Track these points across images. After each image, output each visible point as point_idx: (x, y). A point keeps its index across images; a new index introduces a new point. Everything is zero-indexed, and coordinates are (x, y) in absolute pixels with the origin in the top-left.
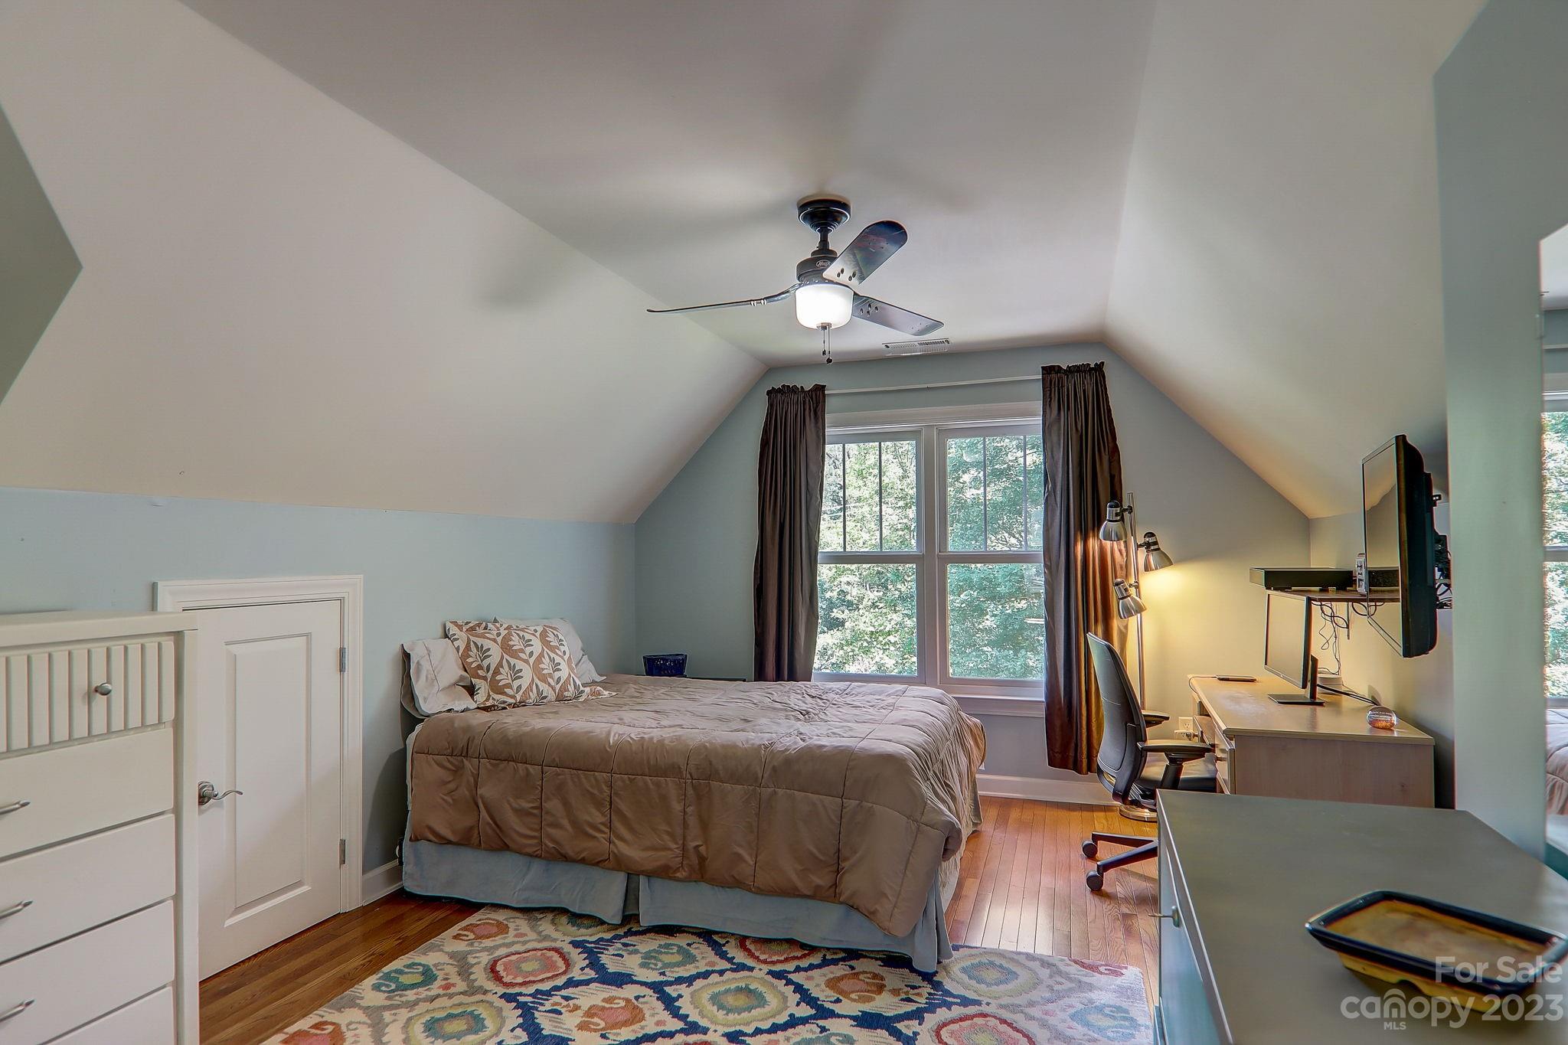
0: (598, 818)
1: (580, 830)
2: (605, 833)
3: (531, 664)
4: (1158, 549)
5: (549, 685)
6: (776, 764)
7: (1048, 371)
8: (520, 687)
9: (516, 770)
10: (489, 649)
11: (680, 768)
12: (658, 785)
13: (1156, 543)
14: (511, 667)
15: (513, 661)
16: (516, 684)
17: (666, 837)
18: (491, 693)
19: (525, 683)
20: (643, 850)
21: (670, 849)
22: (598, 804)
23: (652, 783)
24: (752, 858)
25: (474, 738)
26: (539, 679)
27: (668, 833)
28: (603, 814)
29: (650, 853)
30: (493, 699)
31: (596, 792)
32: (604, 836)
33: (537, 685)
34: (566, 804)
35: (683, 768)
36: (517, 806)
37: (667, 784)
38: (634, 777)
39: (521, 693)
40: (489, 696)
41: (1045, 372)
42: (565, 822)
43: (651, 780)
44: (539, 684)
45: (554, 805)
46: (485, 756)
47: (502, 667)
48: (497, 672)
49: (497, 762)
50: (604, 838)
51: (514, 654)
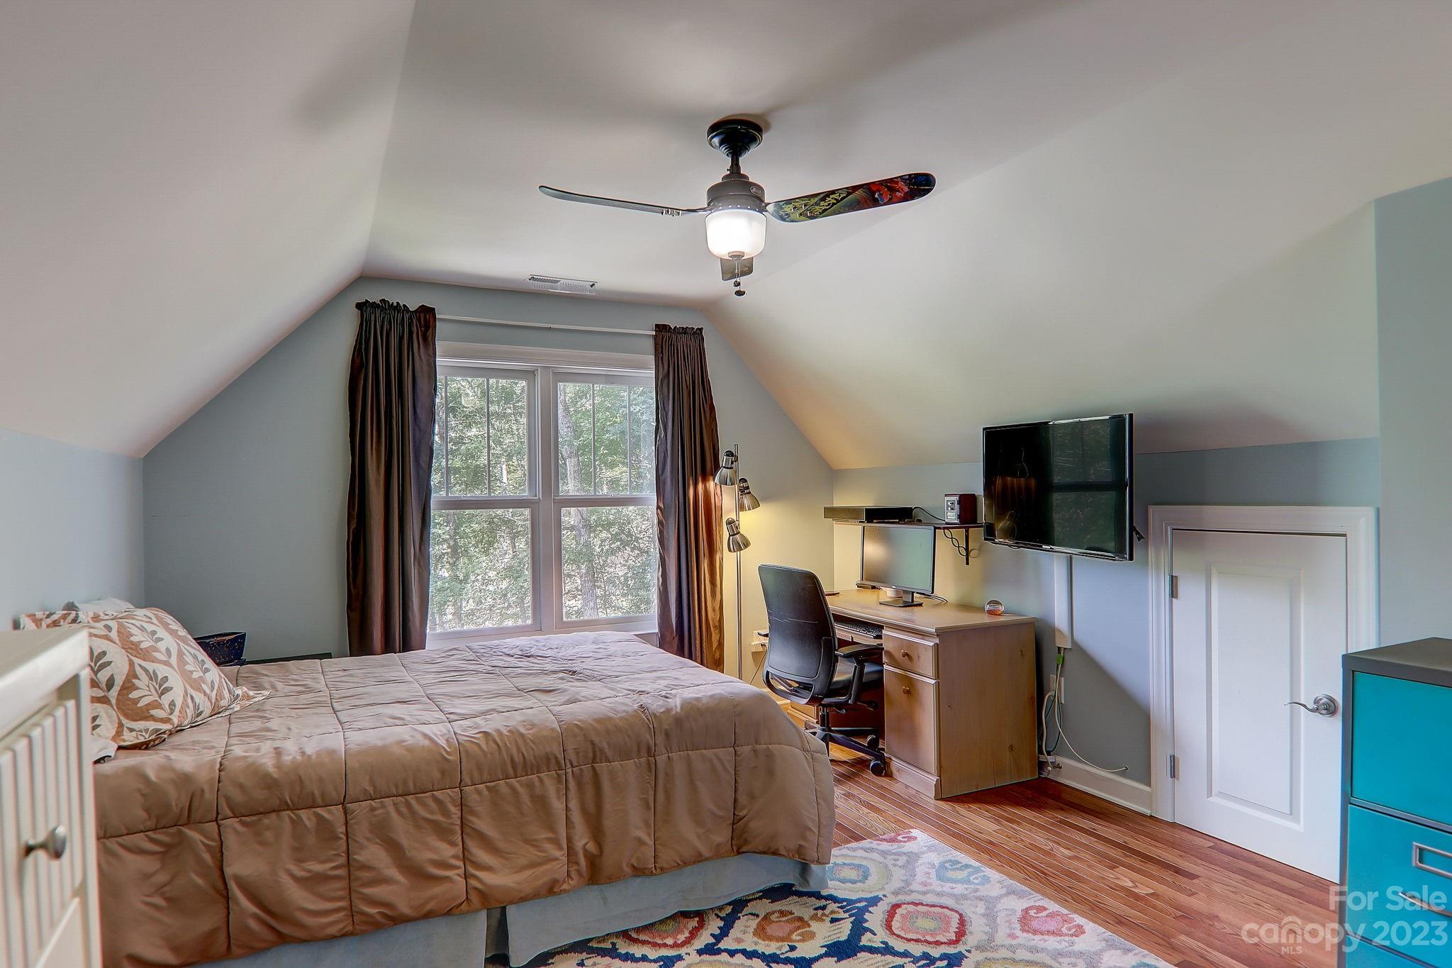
0: (447, 852)
1: (417, 873)
2: (457, 868)
3: (175, 667)
4: (750, 493)
5: (205, 694)
6: (667, 727)
7: (660, 328)
8: (172, 704)
9: (296, 823)
10: (104, 653)
11: (556, 758)
12: (530, 786)
13: (748, 488)
14: (152, 677)
15: (150, 666)
16: (165, 700)
17: (548, 846)
18: (125, 721)
19: (177, 695)
20: (516, 872)
21: (556, 859)
22: (442, 832)
23: (521, 785)
24: (650, 838)
25: (203, 791)
26: (192, 688)
27: (550, 840)
28: (453, 844)
29: (528, 873)
30: (131, 730)
31: (439, 817)
32: (456, 871)
33: (192, 697)
34: (393, 847)
35: (561, 757)
36: (303, 874)
37: (541, 780)
38: (493, 784)
39: (177, 712)
40: (121, 725)
41: (657, 329)
42: (393, 873)
43: (517, 782)
44: (194, 696)
45: (373, 854)
46: (231, 815)
47: (136, 677)
48: (128, 686)
49: (254, 818)
50: (459, 875)
51: (146, 655)
